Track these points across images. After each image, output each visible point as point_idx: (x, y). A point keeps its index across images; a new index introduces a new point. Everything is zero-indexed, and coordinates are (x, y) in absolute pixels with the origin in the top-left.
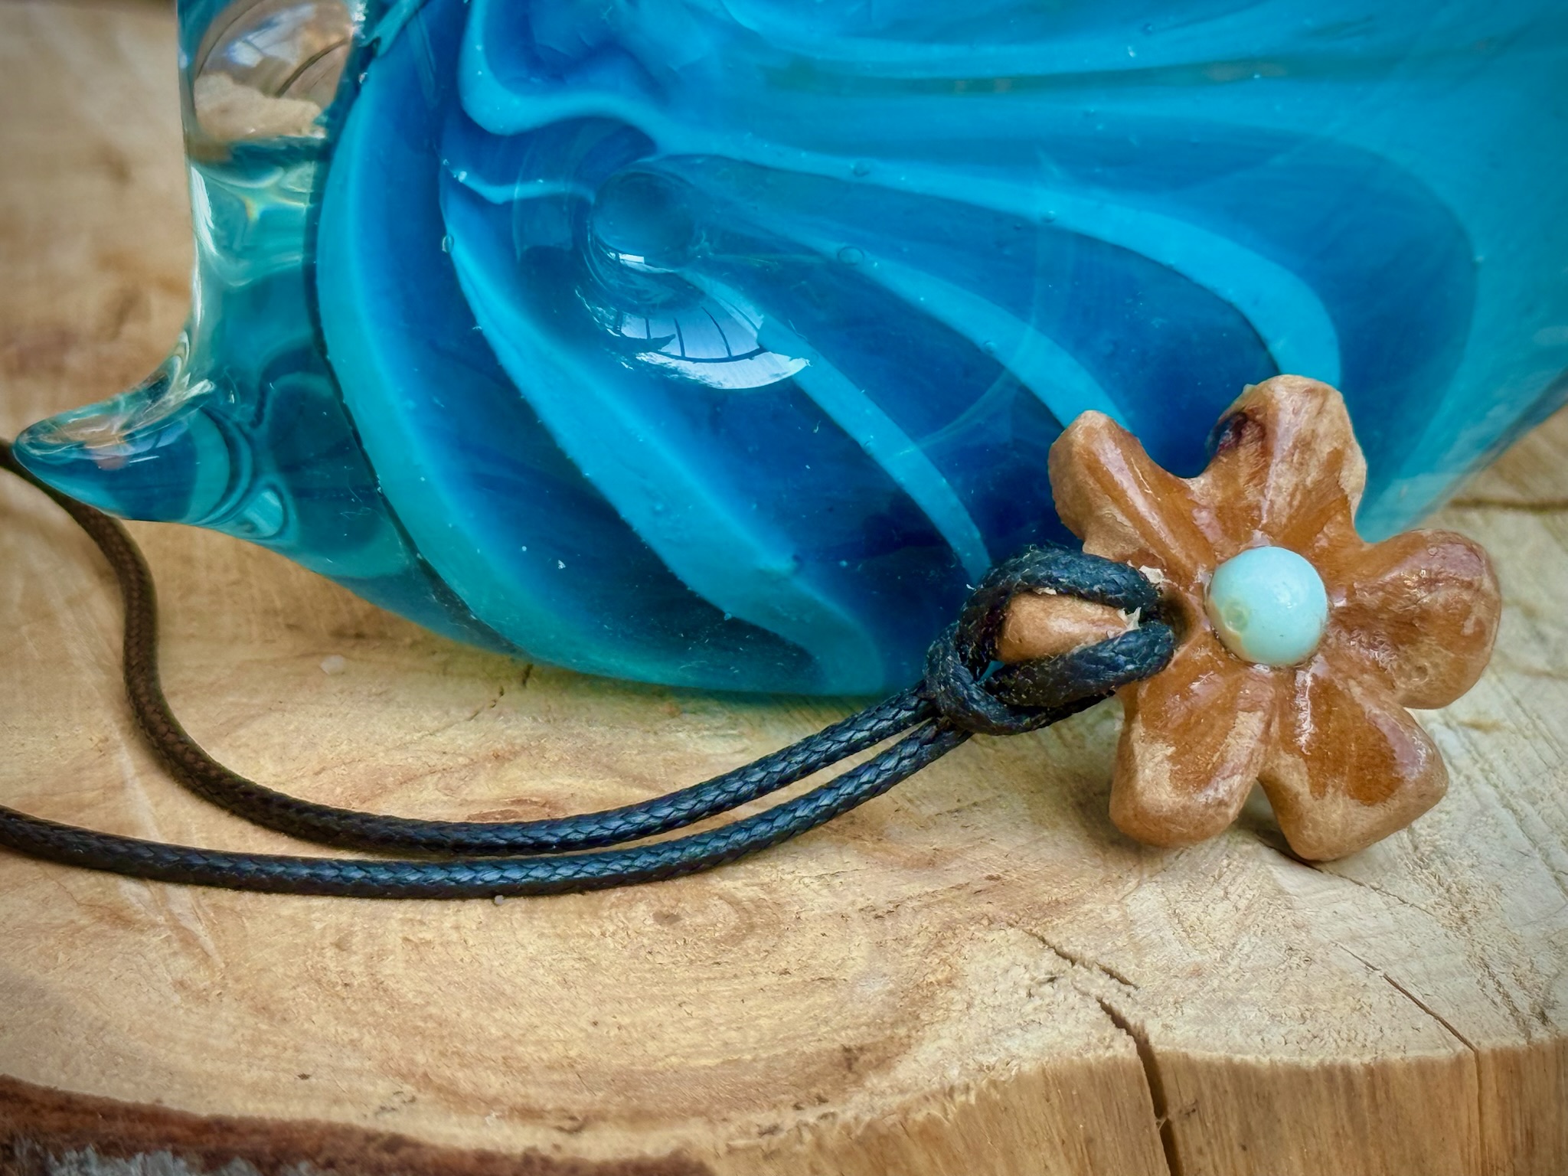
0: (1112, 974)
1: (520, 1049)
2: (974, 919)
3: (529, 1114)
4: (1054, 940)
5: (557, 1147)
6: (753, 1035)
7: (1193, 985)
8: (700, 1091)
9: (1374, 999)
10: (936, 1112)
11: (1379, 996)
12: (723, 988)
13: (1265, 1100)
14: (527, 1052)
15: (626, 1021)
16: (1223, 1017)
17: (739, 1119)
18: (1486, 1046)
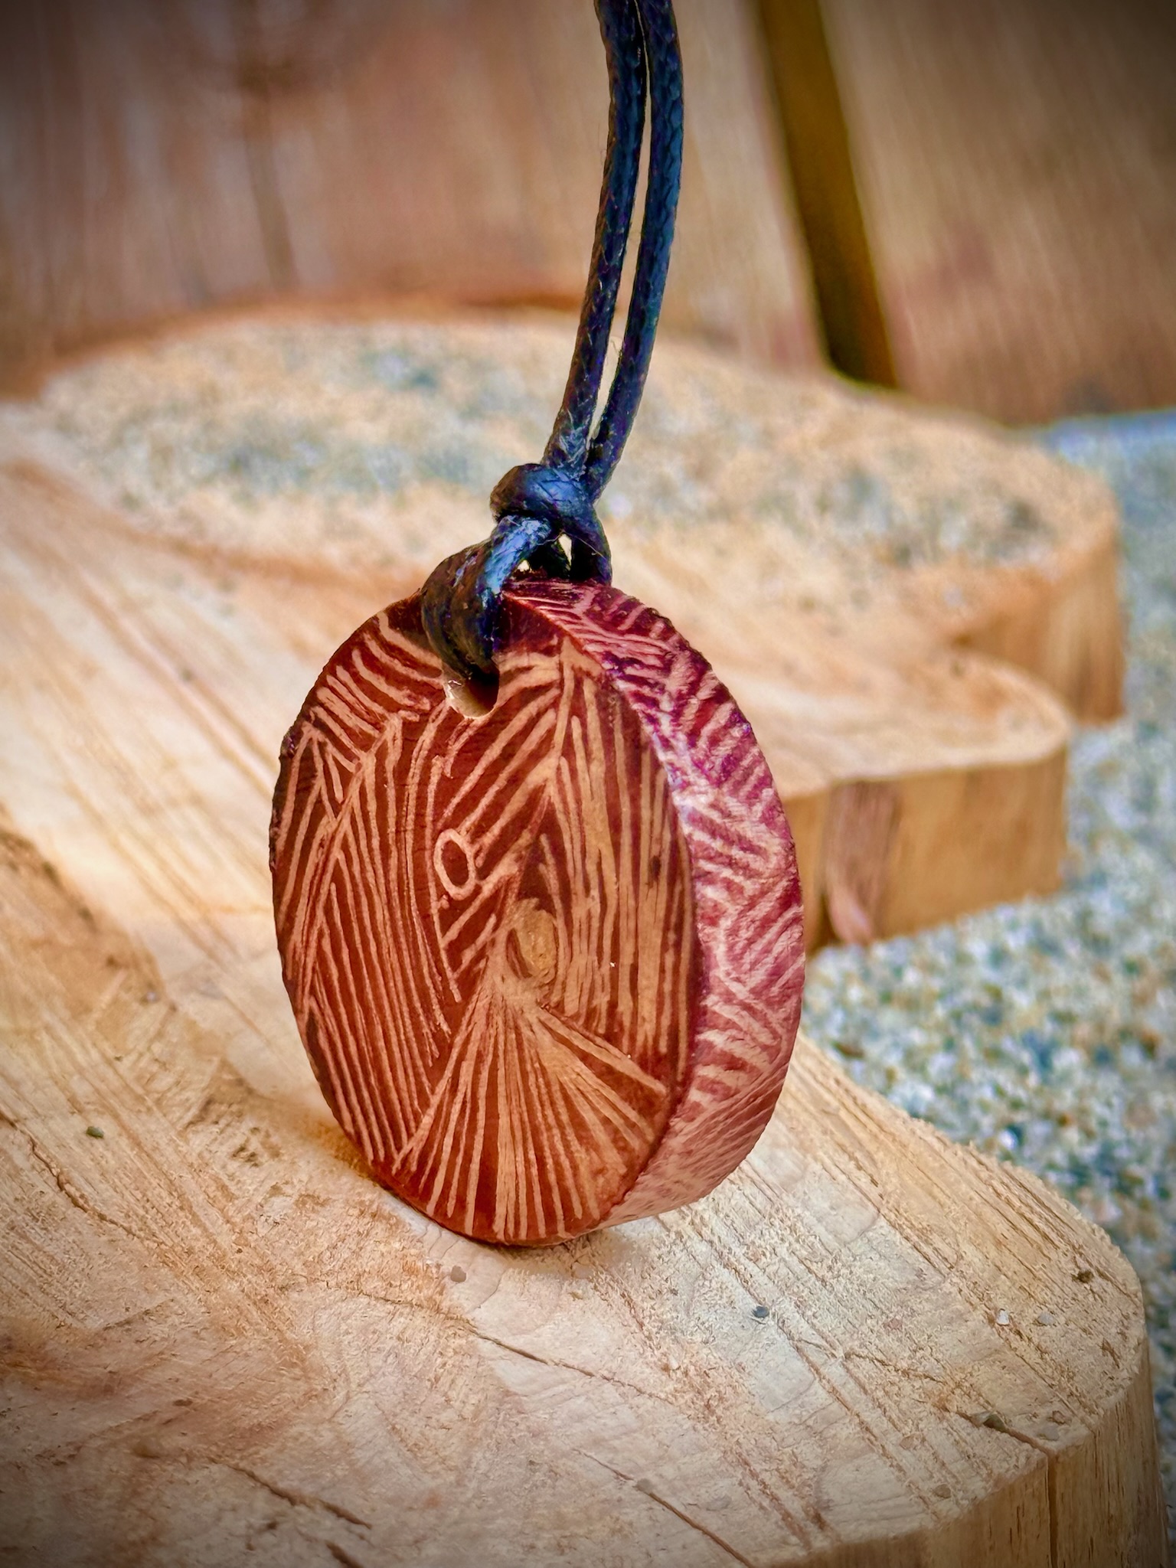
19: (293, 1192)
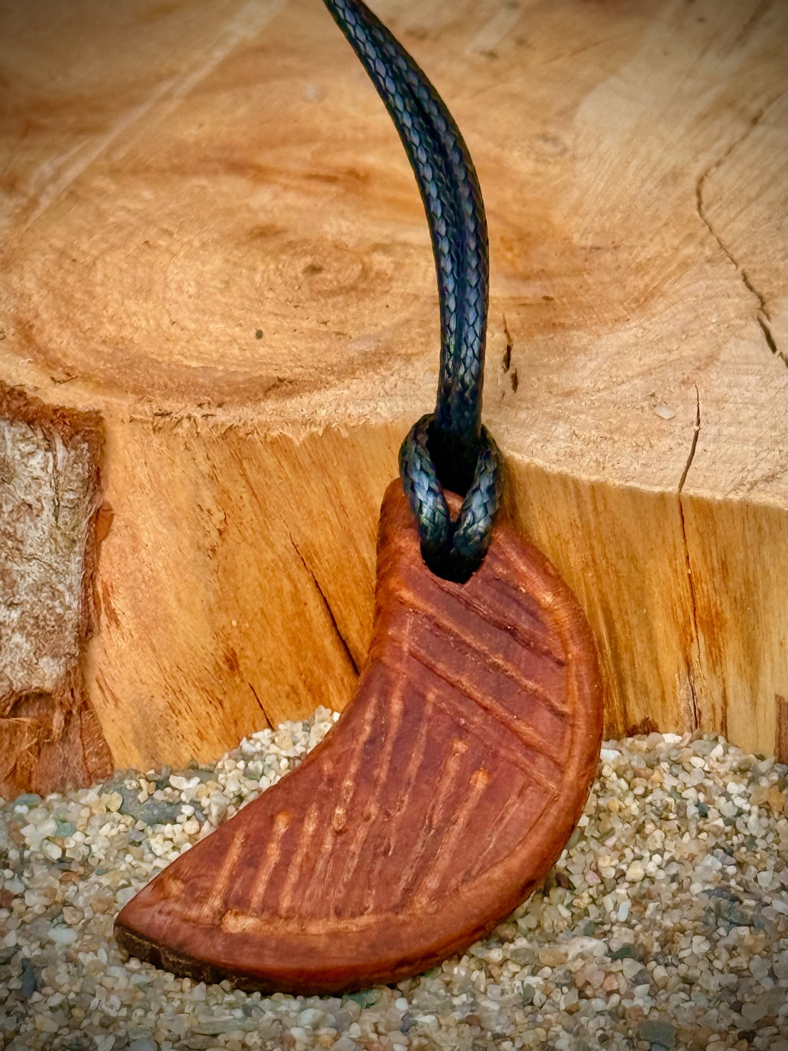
3: (51, 364)
18: (690, 492)
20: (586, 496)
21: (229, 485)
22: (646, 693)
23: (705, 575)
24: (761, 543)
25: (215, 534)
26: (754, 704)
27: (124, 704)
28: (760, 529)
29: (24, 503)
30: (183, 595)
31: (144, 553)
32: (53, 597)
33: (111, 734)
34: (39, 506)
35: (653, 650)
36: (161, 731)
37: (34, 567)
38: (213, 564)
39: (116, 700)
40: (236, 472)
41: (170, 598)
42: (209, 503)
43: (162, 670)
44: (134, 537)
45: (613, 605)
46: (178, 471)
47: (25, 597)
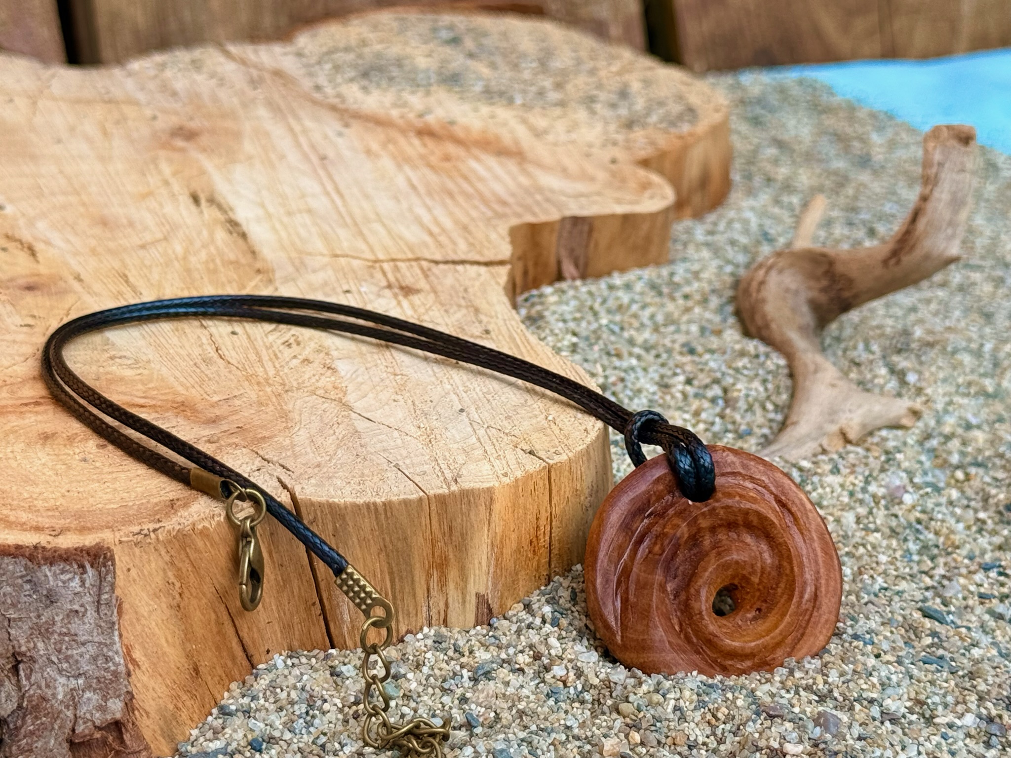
0: (284, 467)
1: (36, 502)
2: (230, 445)
3: (38, 529)
4: (261, 453)
5: (49, 542)
6: (133, 495)
7: (316, 470)
8: (110, 518)
9: (389, 474)
10: (207, 524)
11: (392, 474)
12: (122, 476)
13: (343, 517)
14: (39, 504)
15: (81, 490)
16: (327, 484)
17: (125, 530)
18: (431, 493)
19: (301, 358)
20: (381, 510)
21: (180, 565)
22: (408, 614)
23: (440, 536)
24: (469, 510)
25: (177, 596)
26: (464, 602)
27: (153, 714)
28: (469, 501)
29: (71, 611)
30: (170, 640)
31: (144, 622)
32: (107, 661)
33: (147, 734)
34: (83, 610)
35: (413, 589)
36: (174, 723)
37: (89, 647)
38: (179, 615)
39: (147, 713)
40: (183, 556)
41: (163, 641)
42: (172, 579)
43: (167, 686)
44: (136, 613)
45: (395, 569)
46: (153, 565)
47: (86, 668)
